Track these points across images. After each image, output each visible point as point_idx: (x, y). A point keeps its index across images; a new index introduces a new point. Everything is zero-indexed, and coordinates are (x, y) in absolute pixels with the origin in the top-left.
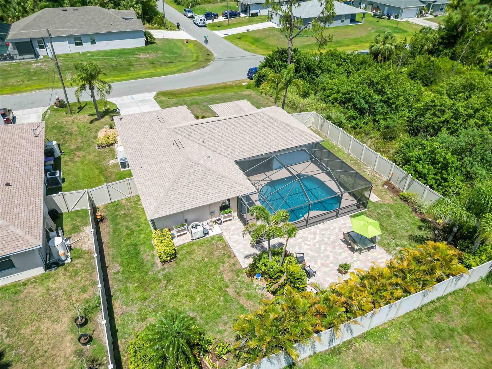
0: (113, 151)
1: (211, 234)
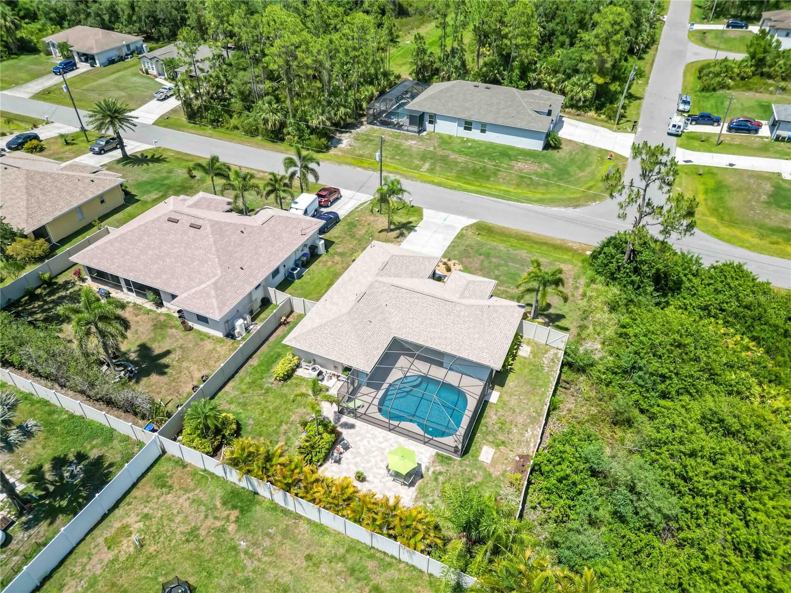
1: (325, 383)
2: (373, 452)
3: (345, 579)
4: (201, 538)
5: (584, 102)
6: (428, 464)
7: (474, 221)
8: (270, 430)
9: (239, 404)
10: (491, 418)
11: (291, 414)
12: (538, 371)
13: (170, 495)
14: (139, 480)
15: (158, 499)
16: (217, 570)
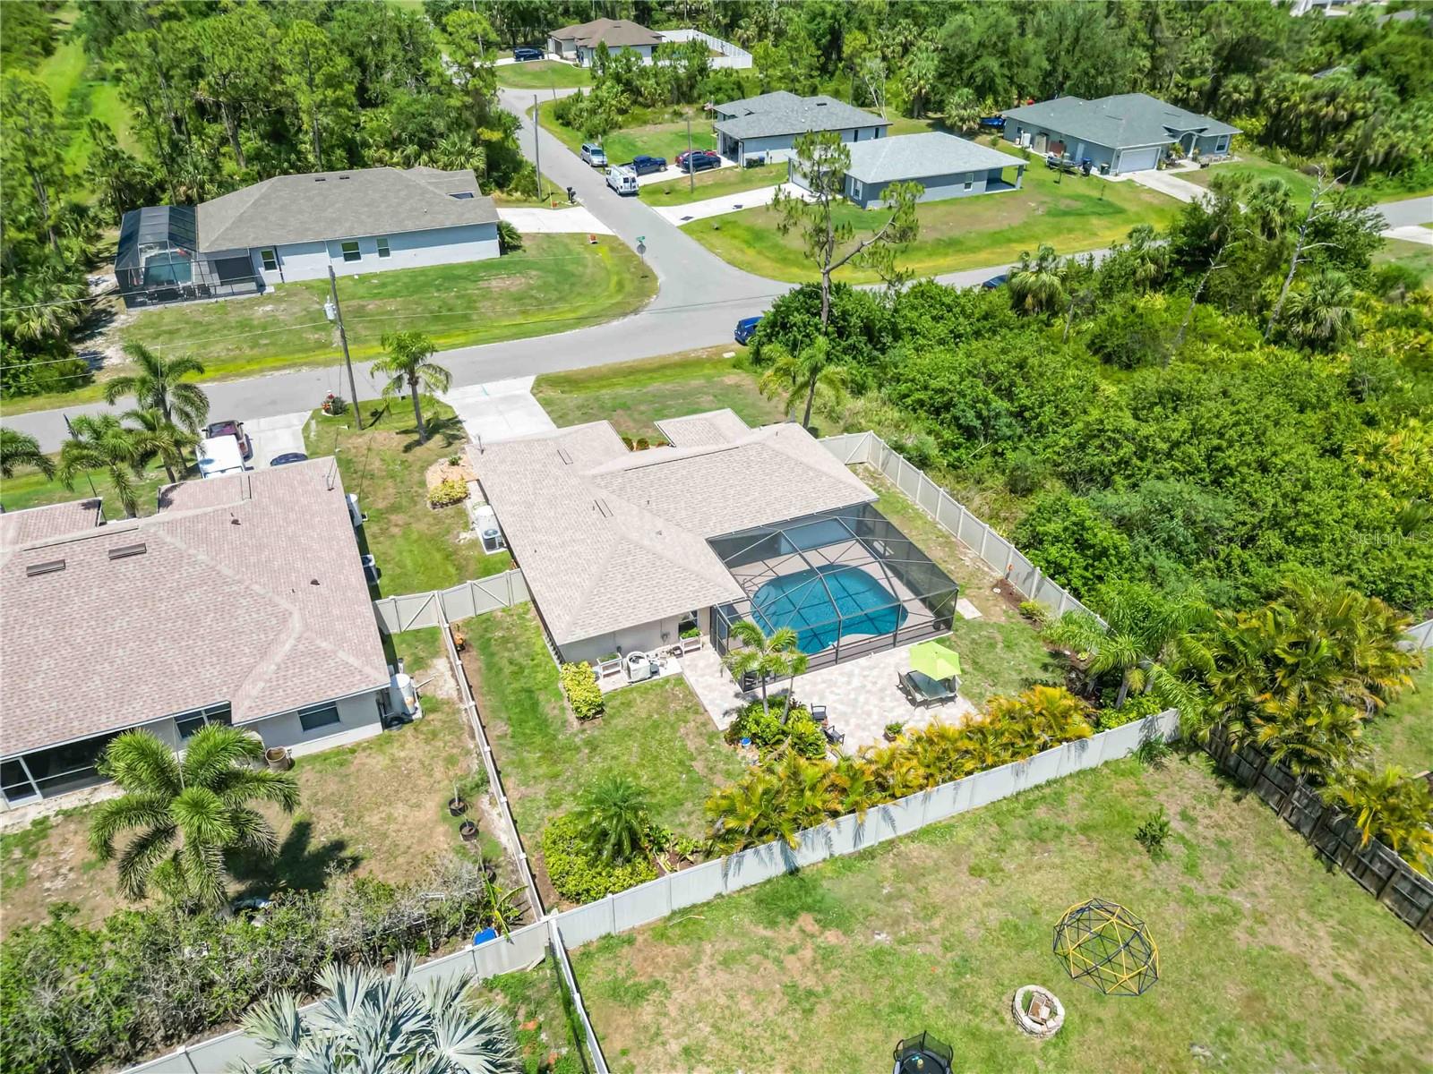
0: (462, 514)
1: (663, 673)
3: (1045, 851)
4: (819, 989)
7: (531, 378)
13: (675, 993)
15: (665, 1015)
16: (905, 997)
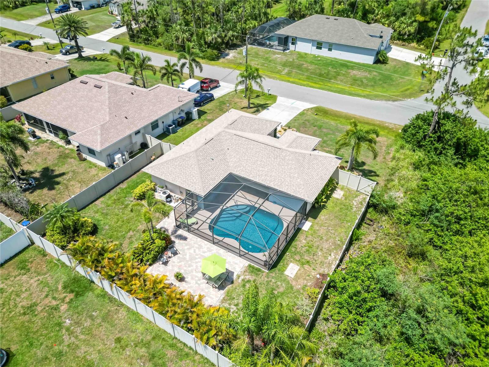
1: (172, 204)
2: (196, 259)
3: (144, 363)
4: (36, 313)
5: (409, 36)
6: (240, 273)
7: (315, 106)
8: (120, 234)
9: (102, 213)
10: (301, 241)
11: (139, 224)
12: (347, 209)
13: (25, 276)
14: (6, 262)
15: (15, 277)
16: (38, 341)
